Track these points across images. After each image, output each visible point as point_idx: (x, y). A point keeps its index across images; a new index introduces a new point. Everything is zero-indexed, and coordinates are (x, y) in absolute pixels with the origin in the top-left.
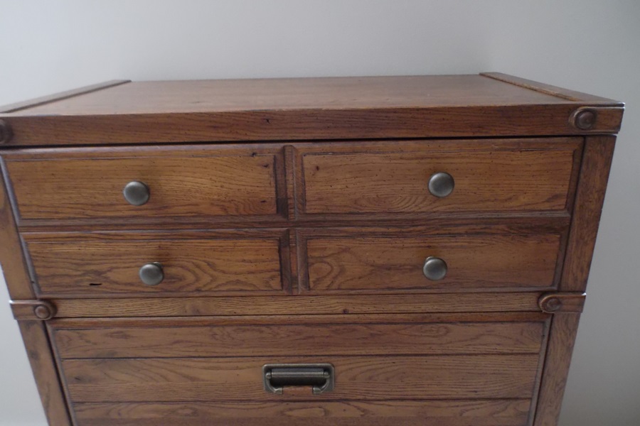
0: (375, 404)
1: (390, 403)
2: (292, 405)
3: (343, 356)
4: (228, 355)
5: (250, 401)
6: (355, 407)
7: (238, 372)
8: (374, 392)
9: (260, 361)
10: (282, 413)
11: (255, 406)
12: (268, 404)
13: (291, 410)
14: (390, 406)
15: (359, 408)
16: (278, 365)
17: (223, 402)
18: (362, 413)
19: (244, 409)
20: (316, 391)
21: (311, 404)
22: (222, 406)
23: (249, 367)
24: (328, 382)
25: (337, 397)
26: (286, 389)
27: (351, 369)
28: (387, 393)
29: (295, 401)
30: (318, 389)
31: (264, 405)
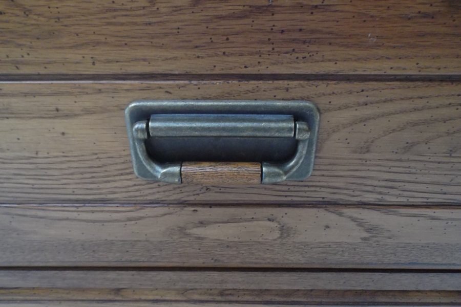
0: (401, 215)
1: (439, 213)
2: (205, 213)
3: (348, 78)
4: (25, 70)
5: (104, 201)
6: (354, 220)
7: (60, 125)
8: (408, 186)
9: (115, 91)
10: (182, 230)
11: (115, 216)
12: (148, 211)
13: (202, 224)
14: (433, 218)
15: (360, 224)
16: (165, 103)
17: (43, 203)
18: (366, 235)
19: (94, 222)
20: (269, 175)
21: (249, 212)
22: (40, 213)
23: (88, 112)
24: (302, 150)
25: (318, 195)
26: (189, 169)
27: (364, 120)
28: (437, 188)
29: (211, 205)
30: (277, 170)
31: (141, 213)
